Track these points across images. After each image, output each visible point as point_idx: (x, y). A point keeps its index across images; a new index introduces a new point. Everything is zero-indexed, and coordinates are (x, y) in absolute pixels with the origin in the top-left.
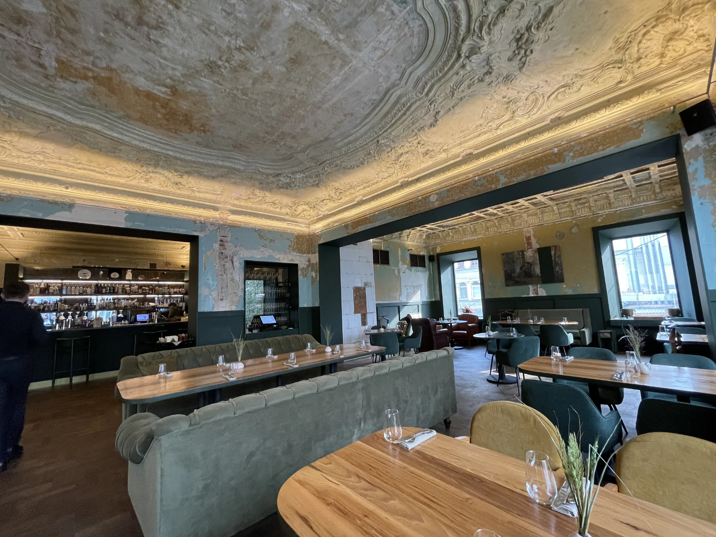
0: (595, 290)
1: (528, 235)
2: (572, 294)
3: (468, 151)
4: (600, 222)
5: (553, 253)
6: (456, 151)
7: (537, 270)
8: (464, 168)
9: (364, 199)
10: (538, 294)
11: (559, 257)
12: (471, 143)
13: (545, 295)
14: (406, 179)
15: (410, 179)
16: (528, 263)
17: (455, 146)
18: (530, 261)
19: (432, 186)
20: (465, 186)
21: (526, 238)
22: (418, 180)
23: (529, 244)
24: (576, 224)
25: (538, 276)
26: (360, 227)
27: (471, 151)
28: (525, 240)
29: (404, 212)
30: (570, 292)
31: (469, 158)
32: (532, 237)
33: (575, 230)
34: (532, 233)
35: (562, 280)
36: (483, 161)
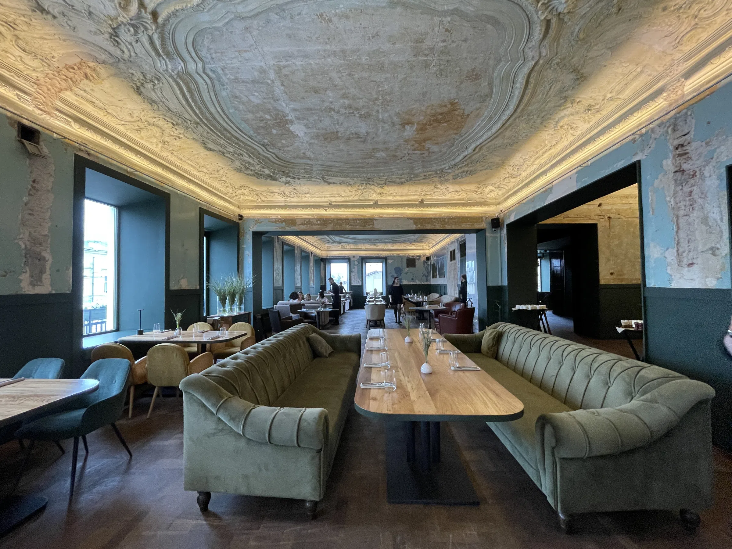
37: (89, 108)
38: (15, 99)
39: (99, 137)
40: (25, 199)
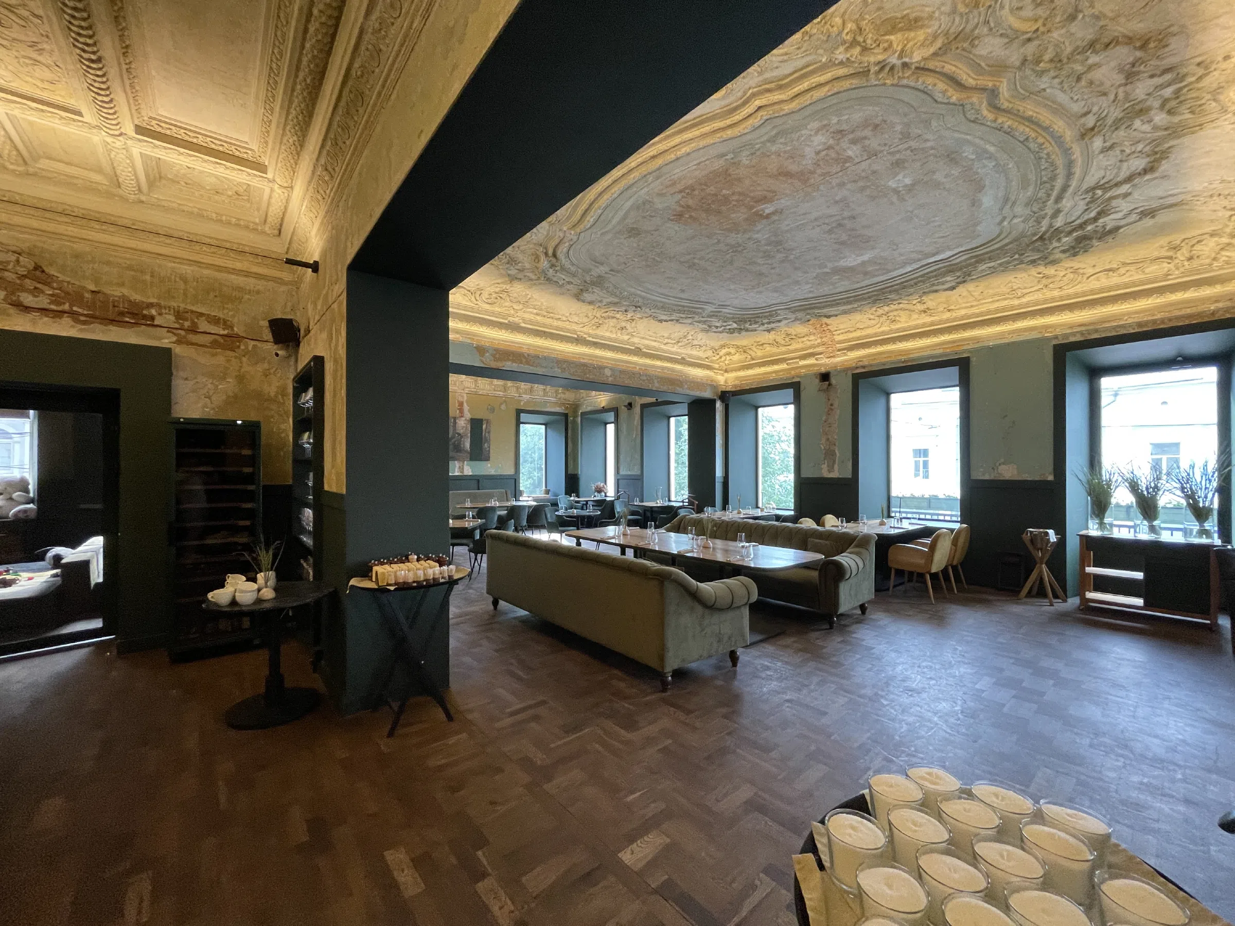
0: (511, 471)
1: (460, 399)
2: (494, 474)
3: (639, 346)
4: (522, 406)
5: (484, 427)
6: (636, 340)
7: (467, 445)
8: (635, 359)
9: (523, 325)
10: (462, 472)
11: (489, 432)
12: (646, 342)
13: (471, 474)
14: (585, 336)
15: (590, 339)
16: (459, 434)
17: (638, 337)
18: (461, 432)
19: (607, 359)
20: (632, 375)
21: (458, 401)
22: (595, 345)
23: (461, 411)
24: (505, 401)
25: (466, 451)
26: (509, 363)
27: (642, 347)
28: (457, 405)
29: (576, 371)
30: (493, 472)
31: (638, 352)
32: (465, 404)
33: (503, 407)
34: (465, 398)
35: (487, 459)
36: (648, 361)
37: (851, 335)
38: (815, 362)
39: (867, 350)
40: (824, 418)
